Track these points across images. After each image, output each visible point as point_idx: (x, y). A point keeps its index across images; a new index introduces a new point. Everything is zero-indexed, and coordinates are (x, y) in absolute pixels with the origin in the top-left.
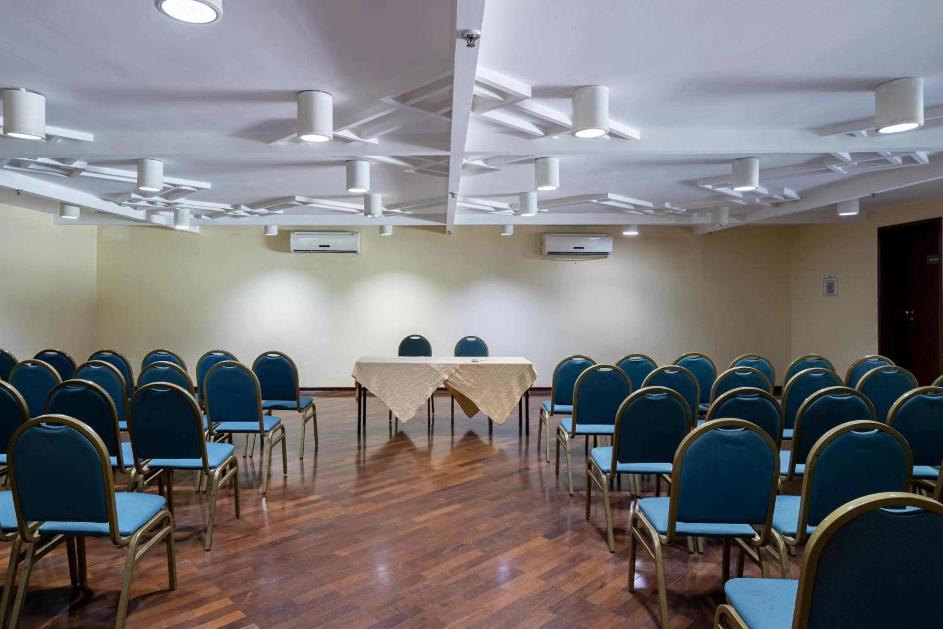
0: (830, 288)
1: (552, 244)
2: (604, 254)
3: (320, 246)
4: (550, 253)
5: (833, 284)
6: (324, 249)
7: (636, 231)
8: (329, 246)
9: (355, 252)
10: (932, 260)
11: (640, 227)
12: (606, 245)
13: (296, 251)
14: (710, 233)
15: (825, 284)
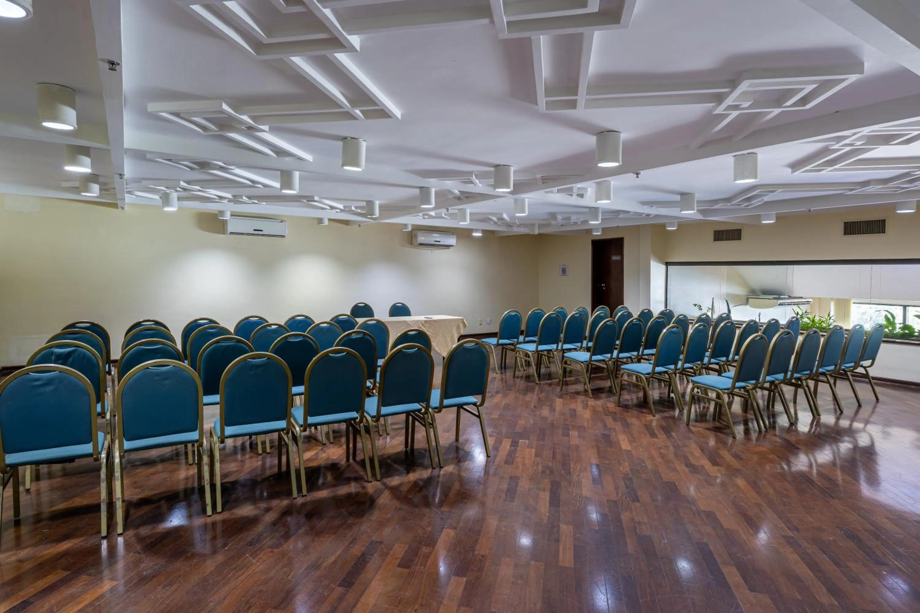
0: (564, 271)
1: (422, 238)
2: (448, 246)
3: (255, 230)
4: (420, 244)
5: (565, 269)
6: (258, 232)
7: (480, 233)
8: (262, 231)
9: (283, 236)
10: (615, 258)
11: (484, 231)
12: (452, 241)
13: (231, 233)
14: (508, 236)
15: (561, 269)
